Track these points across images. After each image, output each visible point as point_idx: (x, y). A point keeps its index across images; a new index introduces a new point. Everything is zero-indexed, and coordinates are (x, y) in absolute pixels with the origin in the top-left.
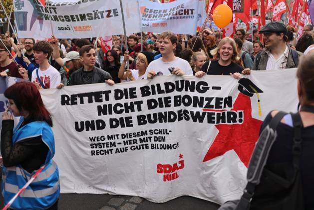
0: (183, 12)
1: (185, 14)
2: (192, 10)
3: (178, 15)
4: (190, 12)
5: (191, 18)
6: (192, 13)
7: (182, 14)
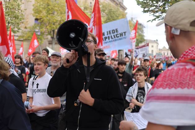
0: (119, 35)
1: (121, 36)
2: (125, 33)
3: (116, 38)
4: (124, 34)
5: (125, 38)
6: (125, 35)
7: (119, 37)
